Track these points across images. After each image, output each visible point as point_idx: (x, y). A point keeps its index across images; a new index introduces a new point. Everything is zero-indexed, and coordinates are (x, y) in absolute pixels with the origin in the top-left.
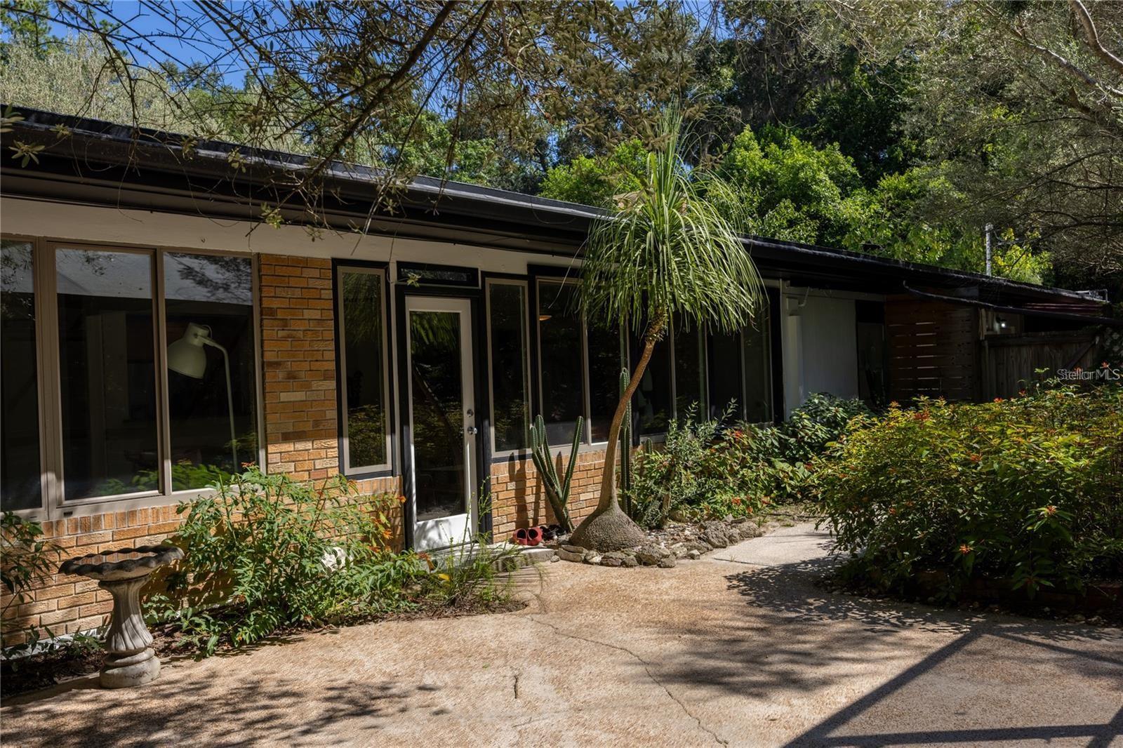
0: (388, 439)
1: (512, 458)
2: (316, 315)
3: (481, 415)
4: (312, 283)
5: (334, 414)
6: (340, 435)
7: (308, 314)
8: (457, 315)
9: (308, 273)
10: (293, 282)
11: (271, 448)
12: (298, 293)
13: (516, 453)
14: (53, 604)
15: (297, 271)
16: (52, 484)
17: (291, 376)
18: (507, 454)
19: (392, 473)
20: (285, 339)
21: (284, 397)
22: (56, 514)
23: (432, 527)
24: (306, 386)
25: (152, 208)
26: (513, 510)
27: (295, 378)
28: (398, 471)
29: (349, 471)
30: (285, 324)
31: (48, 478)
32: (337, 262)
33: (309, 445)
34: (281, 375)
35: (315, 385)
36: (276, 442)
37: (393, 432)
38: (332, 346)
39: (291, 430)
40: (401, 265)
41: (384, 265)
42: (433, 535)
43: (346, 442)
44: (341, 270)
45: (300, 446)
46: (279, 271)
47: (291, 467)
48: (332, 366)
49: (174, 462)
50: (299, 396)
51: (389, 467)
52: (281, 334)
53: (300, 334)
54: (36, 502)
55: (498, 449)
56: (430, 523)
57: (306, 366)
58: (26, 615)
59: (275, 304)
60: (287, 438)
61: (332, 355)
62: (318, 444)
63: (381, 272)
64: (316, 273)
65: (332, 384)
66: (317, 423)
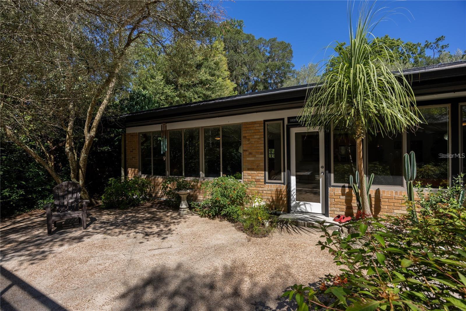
0: (282, 173)
1: (344, 187)
2: (258, 137)
3: (328, 168)
4: (257, 128)
5: (263, 164)
6: (265, 171)
7: (255, 137)
9: (256, 125)
10: (251, 128)
11: (244, 172)
12: (253, 131)
13: (347, 185)
14: (201, 196)
15: (253, 126)
16: (202, 174)
17: (250, 153)
19: (284, 184)
20: (249, 144)
21: (248, 159)
22: (202, 180)
23: (302, 205)
24: (255, 156)
26: (344, 207)
27: (251, 154)
28: (286, 184)
29: (267, 181)
30: (249, 140)
31: (201, 172)
32: (265, 121)
33: (255, 172)
34: (247, 153)
35: (257, 156)
36: (246, 170)
37: (284, 171)
38: (263, 145)
39: (250, 167)
40: (289, 118)
41: (283, 119)
42: (303, 207)
43: (267, 173)
44: (266, 123)
45: (253, 172)
46: (248, 126)
47: (250, 177)
48: (263, 151)
50: (253, 159)
51: (282, 181)
52: (247, 142)
53: (253, 142)
54: (199, 177)
55: (335, 182)
56: (301, 203)
57: (255, 151)
58: (197, 197)
59: (246, 135)
60: (249, 169)
61: (263, 148)
62: (258, 172)
63: (282, 121)
64: (258, 125)
65: (263, 156)
66: (258, 167)
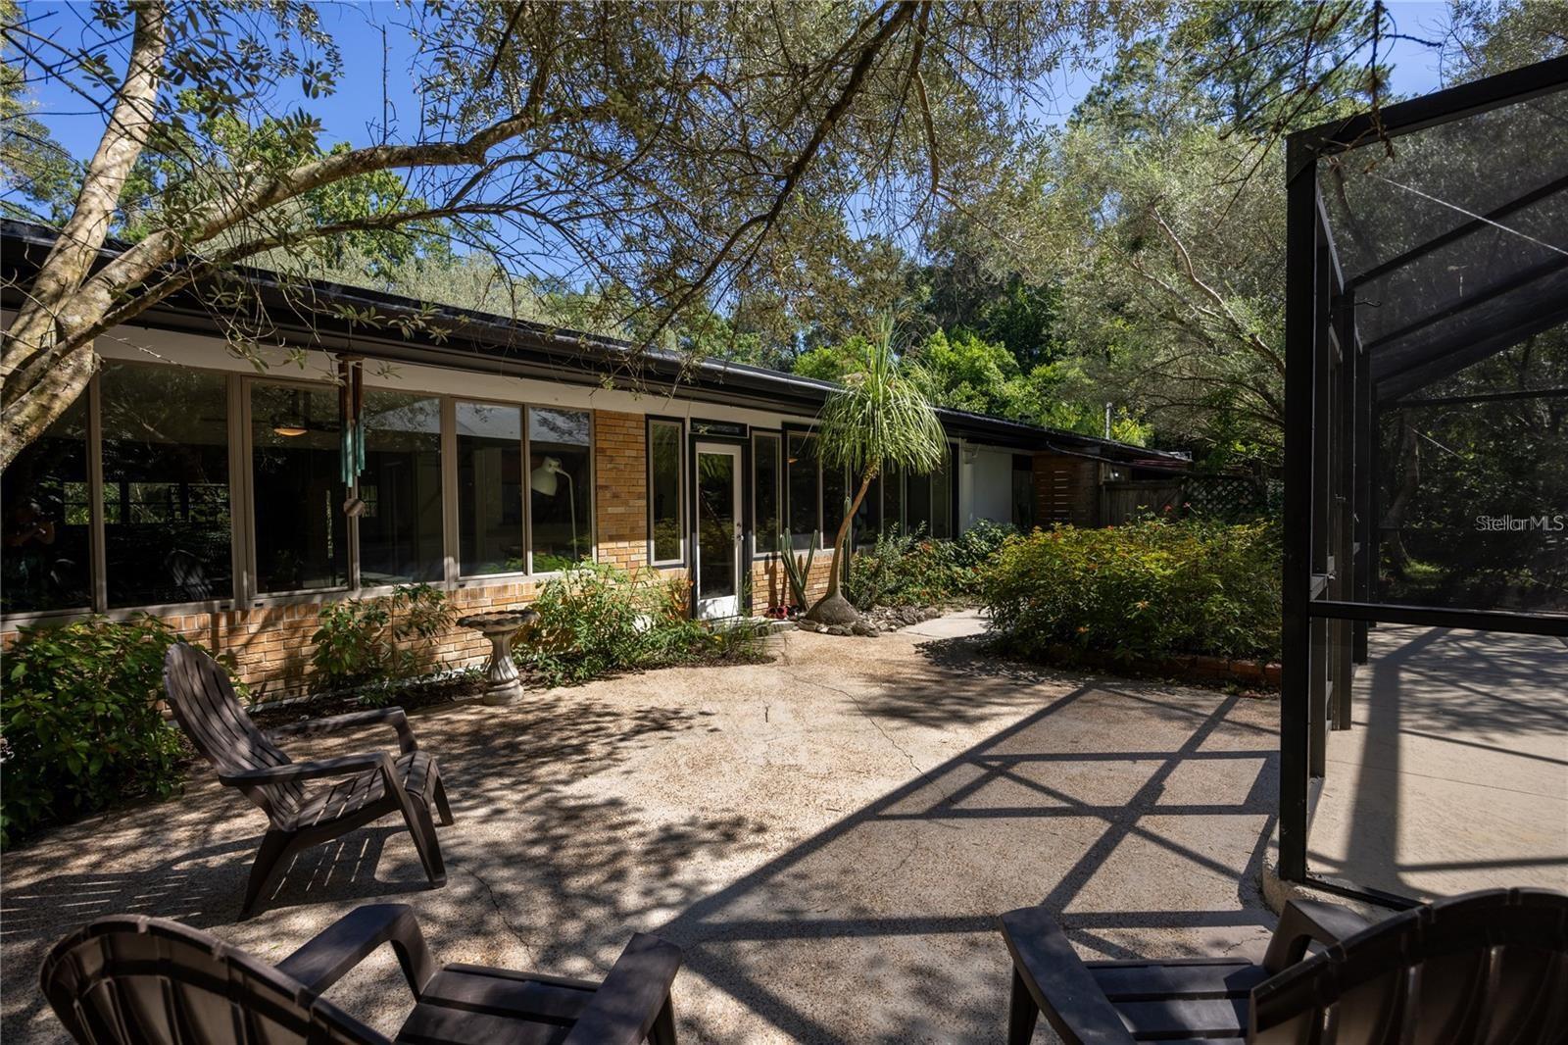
0: (682, 542)
1: (767, 558)
2: (633, 453)
3: (746, 527)
4: (631, 431)
5: (645, 523)
6: (648, 538)
7: (628, 453)
8: (732, 457)
9: (628, 424)
10: (618, 430)
11: (601, 546)
12: (621, 438)
13: (770, 554)
14: (451, 647)
15: (621, 423)
16: (451, 565)
17: (616, 496)
18: (764, 555)
19: (684, 566)
20: (611, 470)
21: (610, 510)
22: (453, 586)
23: (711, 604)
24: (626, 503)
25: (522, 376)
26: (767, 594)
27: (618, 497)
28: (688, 564)
29: (654, 563)
30: (611, 459)
31: (448, 561)
32: (649, 417)
33: (626, 544)
34: (608, 495)
35: (631, 503)
36: (604, 541)
37: (685, 536)
38: (644, 476)
39: (615, 533)
40: (693, 420)
41: (682, 420)
42: (710, 609)
43: (652, 543)
44: (651, 422)
45: (621, 544)
46: (609, 422)
47: (614, 559)
48: (644, 490)
49: (534, 554)
50: (621, 510)
51: (682, 561)
52: (609, 466)
53: (622, 467)
54: (441, 577)
55: (758, 551)
56: (709, 601)
57: (626, 489)
58: (433, 654)
59: (605, 445)
60: (611, 539)
61: (644, 482)
62: (633, 544)
63: (680, 425)
64: (634, 424)
65: (644, 502)
66: (632, 529)
